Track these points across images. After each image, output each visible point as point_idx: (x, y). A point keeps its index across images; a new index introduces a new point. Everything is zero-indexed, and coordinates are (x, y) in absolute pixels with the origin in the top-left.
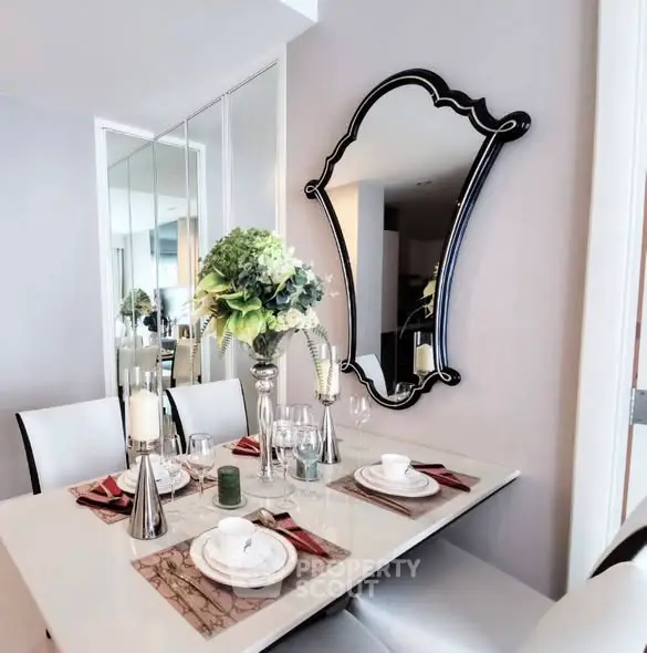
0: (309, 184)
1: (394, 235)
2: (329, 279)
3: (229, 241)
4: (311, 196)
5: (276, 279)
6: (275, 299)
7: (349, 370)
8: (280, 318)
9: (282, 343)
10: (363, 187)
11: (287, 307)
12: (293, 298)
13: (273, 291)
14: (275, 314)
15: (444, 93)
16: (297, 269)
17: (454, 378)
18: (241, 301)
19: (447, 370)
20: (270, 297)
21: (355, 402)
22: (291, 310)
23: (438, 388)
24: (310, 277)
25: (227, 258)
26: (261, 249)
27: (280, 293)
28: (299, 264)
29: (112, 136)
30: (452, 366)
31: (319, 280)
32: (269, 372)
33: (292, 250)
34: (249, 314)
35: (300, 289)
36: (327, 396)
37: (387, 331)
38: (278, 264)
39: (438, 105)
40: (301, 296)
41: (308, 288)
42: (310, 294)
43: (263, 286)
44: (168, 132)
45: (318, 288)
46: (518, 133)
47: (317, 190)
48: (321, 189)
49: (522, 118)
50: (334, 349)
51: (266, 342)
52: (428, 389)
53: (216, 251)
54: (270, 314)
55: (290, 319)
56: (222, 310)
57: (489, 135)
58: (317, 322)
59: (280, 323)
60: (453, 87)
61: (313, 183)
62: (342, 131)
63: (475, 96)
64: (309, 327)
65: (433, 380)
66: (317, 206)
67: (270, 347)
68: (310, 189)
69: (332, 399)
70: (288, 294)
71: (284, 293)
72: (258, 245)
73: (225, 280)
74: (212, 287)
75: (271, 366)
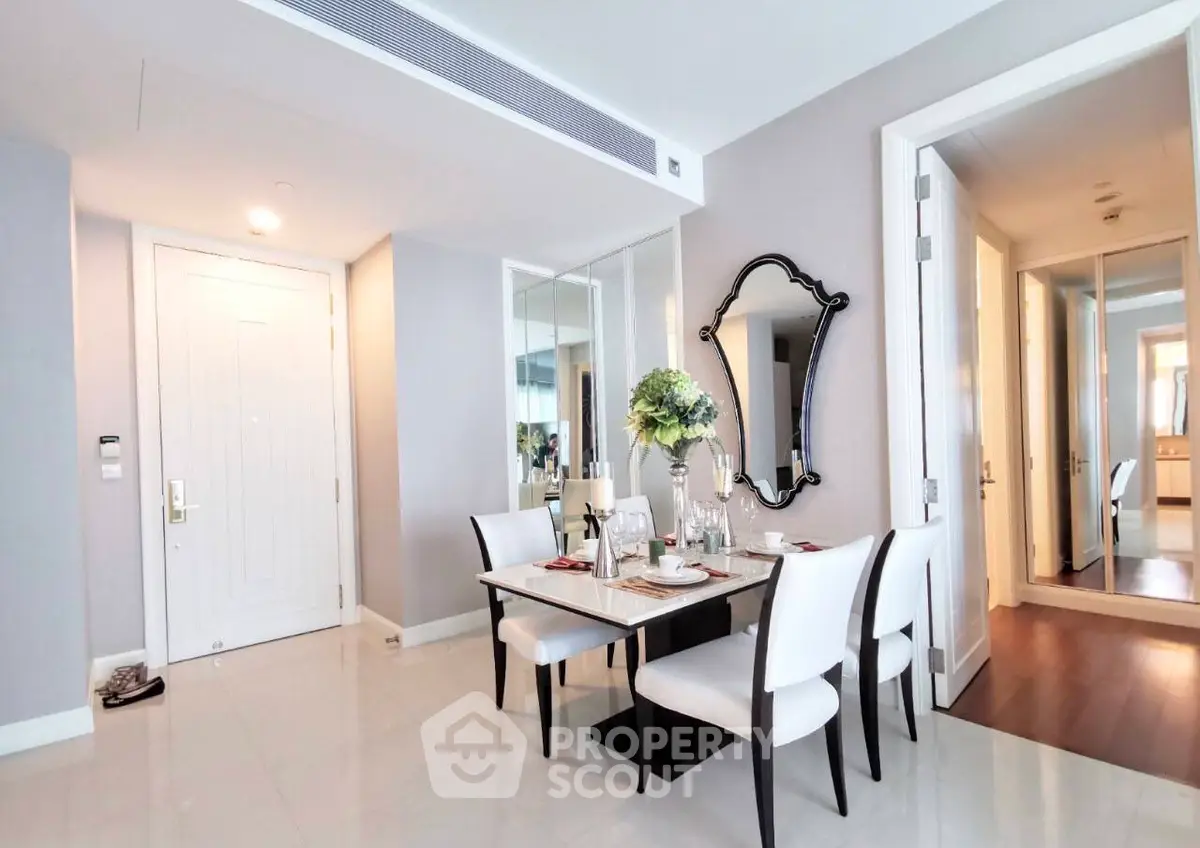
0: (703, 329)
1: (785, 367)
2: (721, 402)
3: (653, 376)
4: (705, 339)
5: (688, 403)
6: (687, 417)
7: (740, 481)
8: (690, 429)
9: (691, 449)
10: (751, 319)
11: (694, 422)
12: (699, 415)
13: (685, 411)
14: (687, 427)
15: (796, 274)
16: (701, 396)
17: (817, 480)
18: (664, 417)
19: (811, 473)
20: (684, 415)
21: (745, 503)
22: (697, 424)
23: (808, 489)
24: (710, 402)
25: (653, 389)
26: (676, 383)
27: (690, 412)
28: (702, 393)
29: (518, 275)
30: (814, 471)
31: (715, 404)
32: (682, 470)
33: (696, 383)
34: (672, 425)
35: (703, 410)
36: (723, 494)
37: (780, 466)
38: (688, 392)
39: (792, 281)
40: (704, 414)
41: (708, 409)
42: (710, 414)
43: (678, 408)
44: (571, 271)
45: (715, 409)
46: (842, 306)
47: (708, 334)
48: (713, 334)
49: (844, 296)
50: (727, 457)
51: (681, 446)
52: (799, 489)
53: (643, 384)
54: (683, 426)
55: (697, 430)
56: (650, 423)
57: (825, 306)
58: (715, 434)
59: (690, 434)
60: (802, 270)
61: (706, 328)
62: (727, 290)
63: (816, 278)
64: (709, 437)
65: (803, 483)
66: (710, 345)
67: (683, 450)
68: (704, 333)
69: (727, 496)
70: (696, 413)
71: (693, 412)
72: (674, 380)
73: (653, 404)
74: (645, 407)
75: (683, 466)
